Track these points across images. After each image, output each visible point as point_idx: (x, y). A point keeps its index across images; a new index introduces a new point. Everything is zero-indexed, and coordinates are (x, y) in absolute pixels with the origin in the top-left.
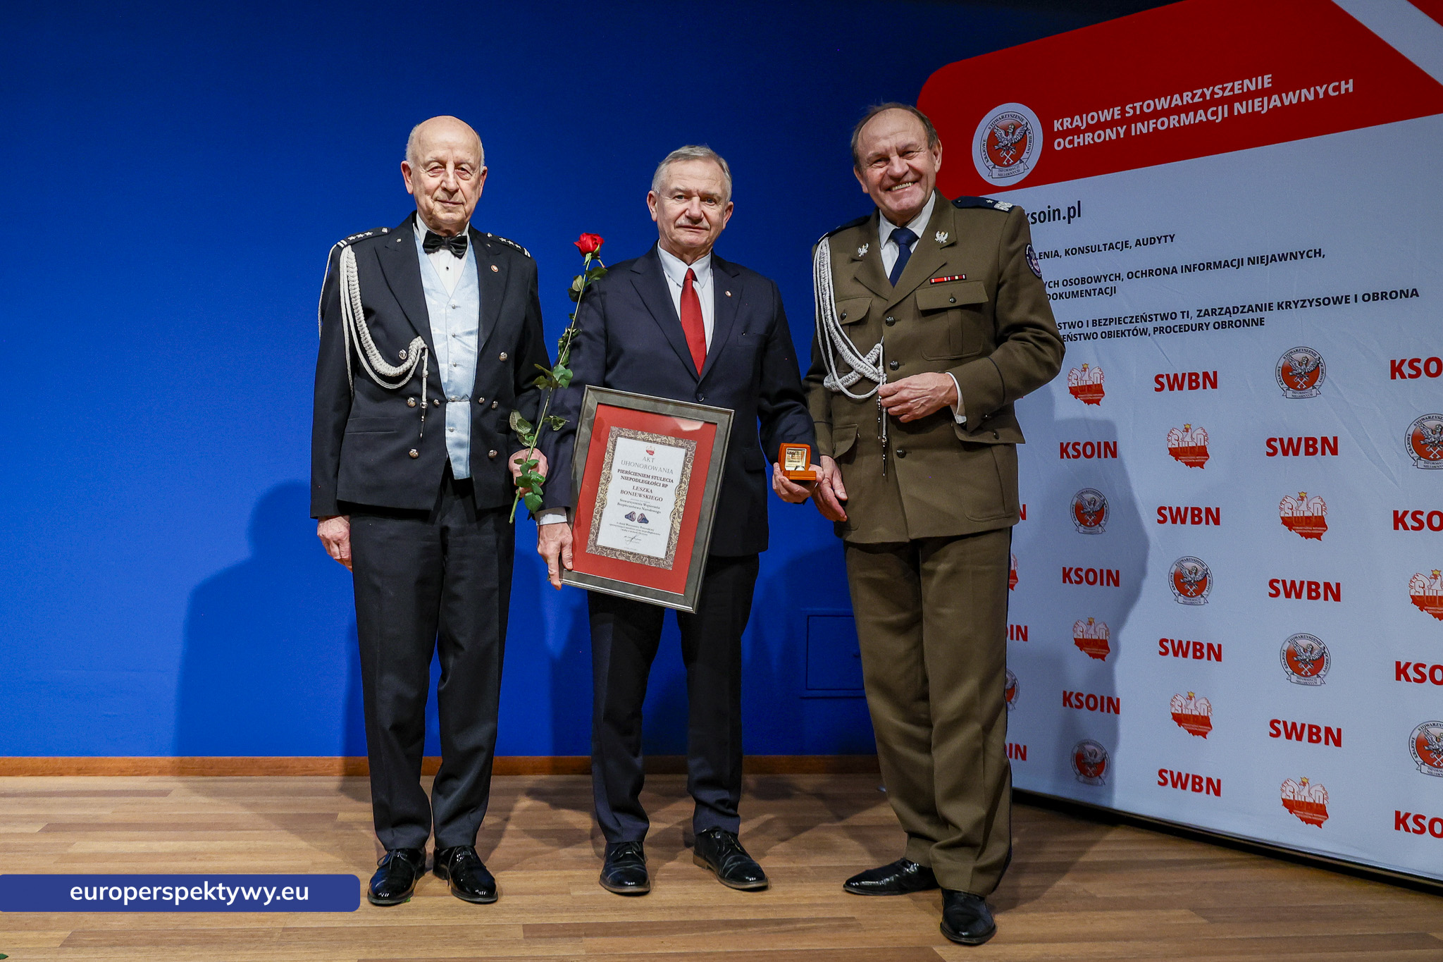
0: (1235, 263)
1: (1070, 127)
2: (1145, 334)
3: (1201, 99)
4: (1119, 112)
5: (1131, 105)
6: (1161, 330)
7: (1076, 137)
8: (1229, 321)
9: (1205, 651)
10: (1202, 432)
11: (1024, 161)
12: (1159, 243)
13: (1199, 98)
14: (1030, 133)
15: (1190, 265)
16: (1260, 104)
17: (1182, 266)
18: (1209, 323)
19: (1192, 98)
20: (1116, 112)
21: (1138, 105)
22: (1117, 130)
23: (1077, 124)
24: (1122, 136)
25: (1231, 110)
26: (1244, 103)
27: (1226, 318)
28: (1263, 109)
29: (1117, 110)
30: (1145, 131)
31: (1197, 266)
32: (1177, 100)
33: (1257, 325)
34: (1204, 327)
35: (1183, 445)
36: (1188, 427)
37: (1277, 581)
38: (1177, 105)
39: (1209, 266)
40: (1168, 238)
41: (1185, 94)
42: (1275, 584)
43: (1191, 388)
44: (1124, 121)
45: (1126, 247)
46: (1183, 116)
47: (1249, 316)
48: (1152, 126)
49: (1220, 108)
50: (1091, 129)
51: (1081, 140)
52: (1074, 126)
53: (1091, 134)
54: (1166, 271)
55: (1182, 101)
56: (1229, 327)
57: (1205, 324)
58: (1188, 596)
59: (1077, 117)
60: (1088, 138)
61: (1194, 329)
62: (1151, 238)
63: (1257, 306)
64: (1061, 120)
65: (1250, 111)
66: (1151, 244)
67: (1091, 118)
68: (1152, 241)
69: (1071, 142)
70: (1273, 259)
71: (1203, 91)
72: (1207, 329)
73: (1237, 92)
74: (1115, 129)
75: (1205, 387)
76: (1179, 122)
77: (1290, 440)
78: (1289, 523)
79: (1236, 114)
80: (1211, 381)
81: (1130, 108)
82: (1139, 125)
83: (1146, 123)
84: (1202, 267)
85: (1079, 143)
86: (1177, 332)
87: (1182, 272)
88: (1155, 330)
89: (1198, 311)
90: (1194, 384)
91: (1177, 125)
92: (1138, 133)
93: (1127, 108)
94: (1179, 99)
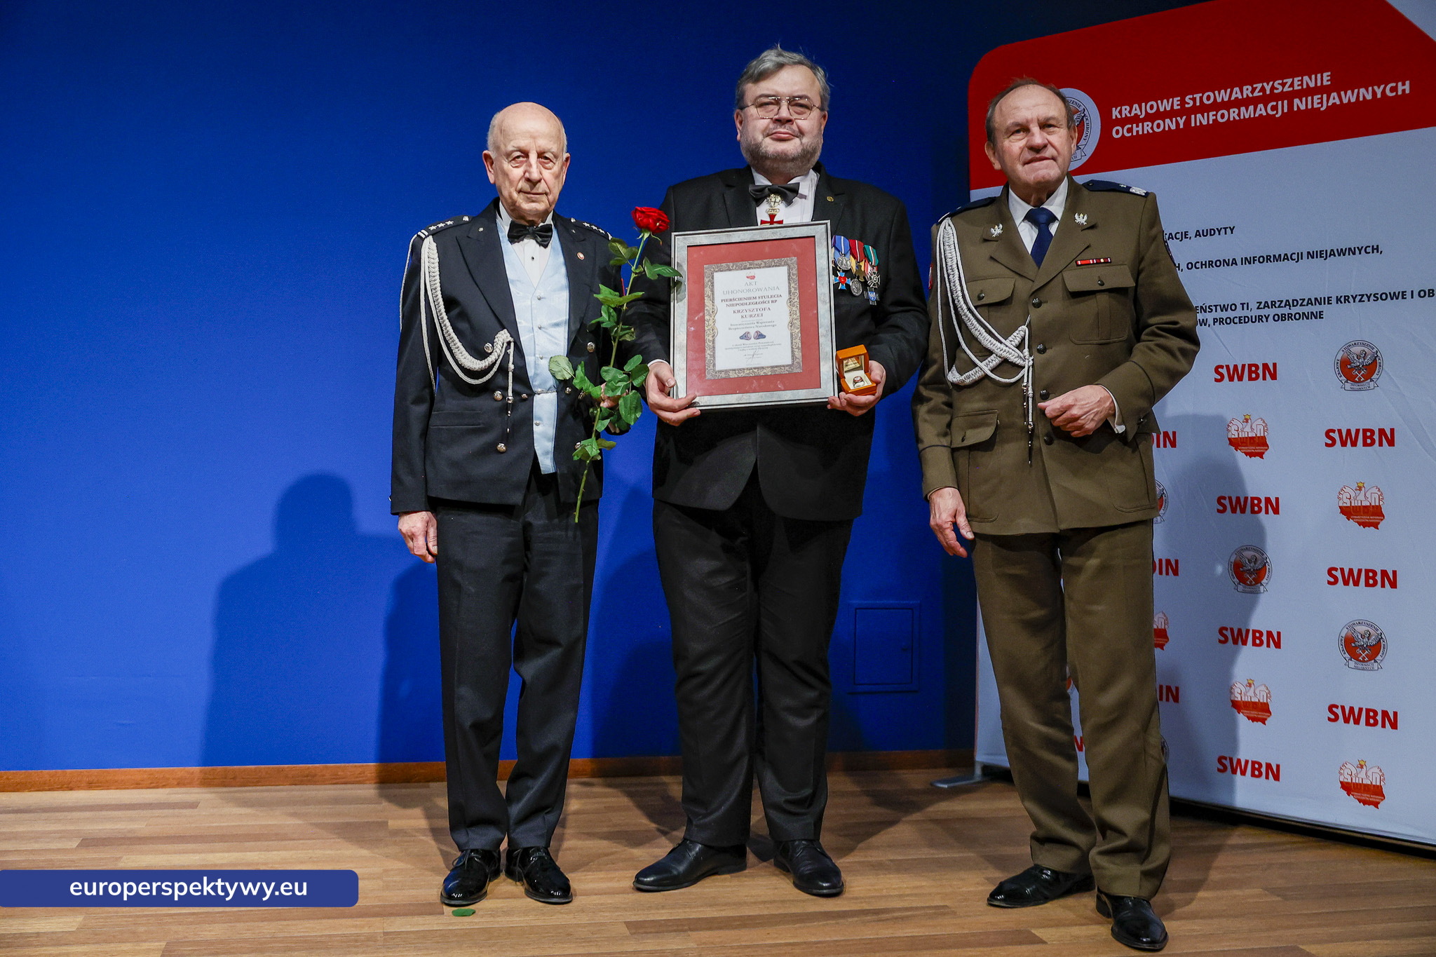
0: (1295, 257)
1: (1129, 115)
2: (1205, 325)
3: (1261, 94)
4: (1179, 102)
5: (1191, 96)
6: (1221, 321)
7: (1134, 125)
8: (1288, 314)
9: (1264, 638)
10: (1262, 422)
11: (1082, 147)
12: (1219, 234)
13: (1259, 92)
14: (1087, 119)
15: (1250, 258)
16: (1319, 101)
17: (1242, 259)
18: (1269, 315)
19: (1252, 92)
20: (1176, 103)
21: (1198, 96)
22: (1177, 121)
23: (1136, 112)
24: (1181, 126)
25: (1291, 105)
26: (1304, 99)
27: (1286, 311)
28: (1322, 106)
29: (1176, 101)
30: (1205, 123)
31: (1257, 259)
32: (1237, 93)
33: (1316, 318)
34: (1264, 319)
35: (1242, 435)
36: (1247, 417)
37: (1336, 569)
38: (1237, 98)
39: (1268, 259)
40: (1228, 230)
41: (1245, 88)
42: (1334, 572)
43: (1250, 379)
44: (1183, 111)
45: (1186, 238)
46: (1243, 109)
47: (1307, 309)
48: (1211, 118)
49: (1280, 103)
50: (1150, 118)
51: (1140, 129)
52: (1132, 115)
53: (1150, 124)
54: (1226, 263)
55: (1242, 95)
56: (1288, 320)
57: (1265, 316)
58: (1248, 585)
59: (1136, 106)
60: (1147, 127)
61: (1254, 320)
62: (1211, 230)
63: (1316, 299)
64: (1119, 108)
65: (1310, 107)
66: (1211, 235)
67: (1151, 107)
68: (1211, 232)
69: (1130, 130)
70: (1332, 253)
71: (1263, 87)
72: (1267, 321)
73: (1296, 88)
74: (1174, 119)
75: (1264, 378)
76: (1239, 115)
77: (1349, 431)
78: (1347, 512)
79: (1295, 109)
80: (1271, 372)
81: (1190, 99)
82: (1199, 116)
83: (1206, 114)
84: (1261, 260)
85: (1138, 132)
86: (1236, 323)
87: (1242, 264)
88: (1215, 321)
89: (1258, 303)
90: (1254, 375)
91: (1237, 118)
92: (1198, 124)
93: (1187, 99)
94: (1239, 92)
